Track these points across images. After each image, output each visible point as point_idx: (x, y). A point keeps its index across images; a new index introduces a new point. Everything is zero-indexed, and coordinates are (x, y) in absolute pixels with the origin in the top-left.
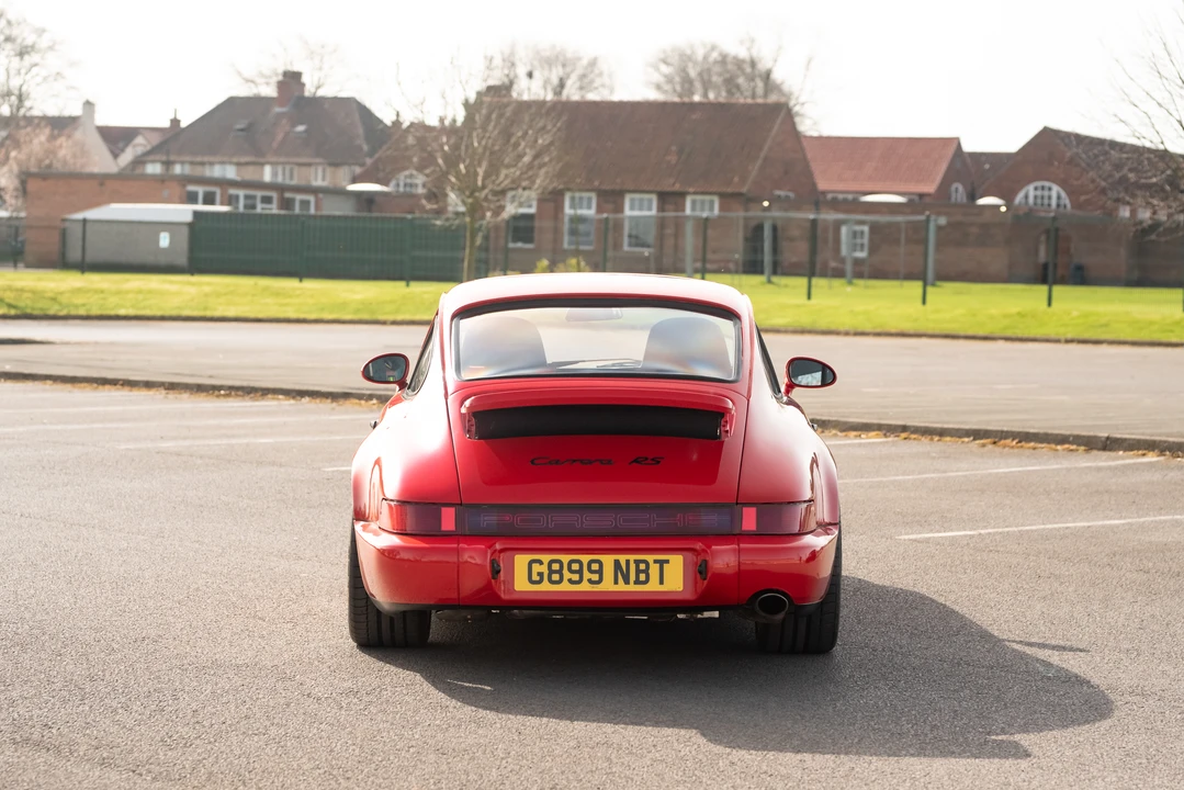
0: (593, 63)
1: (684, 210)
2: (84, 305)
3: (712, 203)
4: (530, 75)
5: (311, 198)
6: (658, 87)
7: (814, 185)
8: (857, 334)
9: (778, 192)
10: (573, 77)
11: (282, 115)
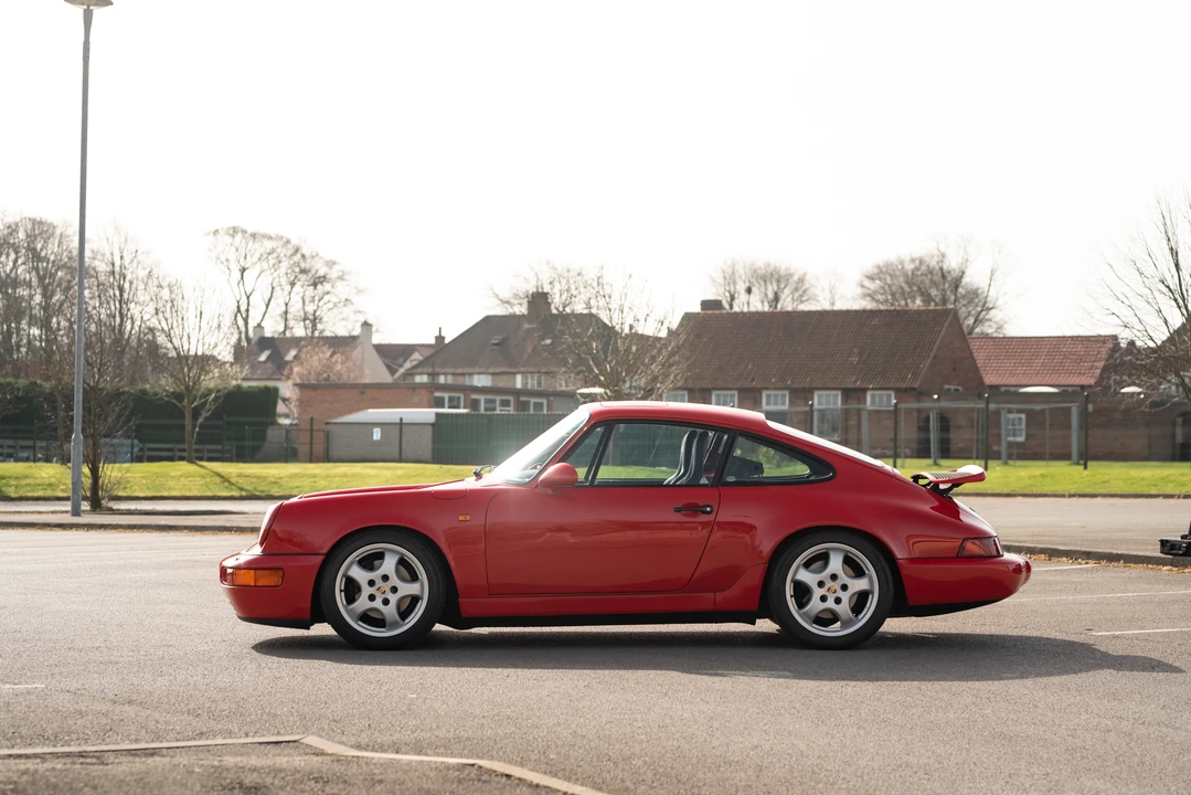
0: (802, 280)
1: (865, 403)
2: (297, 487)
3: (889, 397)
4: (749, 291)
5: (545, 401)
6: (871, 296)
7: (981, 379)
9: (946, 387)
10: (787, 291)
11: (531, 330)
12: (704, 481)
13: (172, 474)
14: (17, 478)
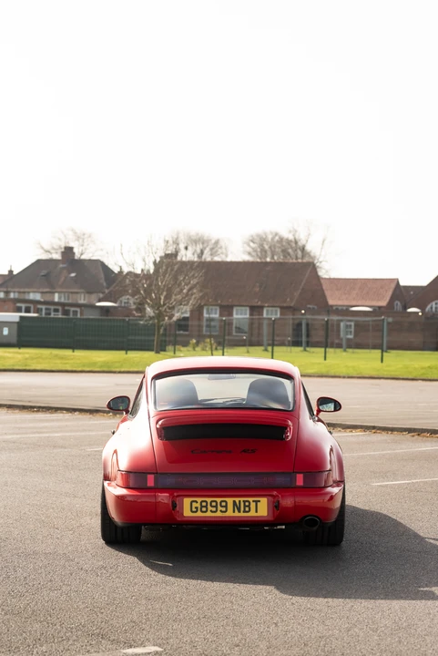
0: (217, 242)
1: (263, 315)
3: (276, 311)
4: (186, 248)
5: (78, 310)
6: (249, 254)
7: (327, 302)
8: (349, 377)
9: (309, 306)
10: (208, 249)
11: (63, 268)
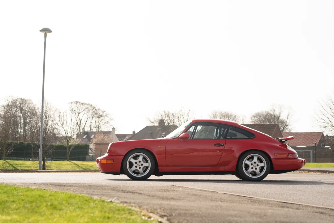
11: (159, 130)
12: (221, 138)
13: (63, 164)
14: (20, 164)
